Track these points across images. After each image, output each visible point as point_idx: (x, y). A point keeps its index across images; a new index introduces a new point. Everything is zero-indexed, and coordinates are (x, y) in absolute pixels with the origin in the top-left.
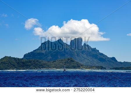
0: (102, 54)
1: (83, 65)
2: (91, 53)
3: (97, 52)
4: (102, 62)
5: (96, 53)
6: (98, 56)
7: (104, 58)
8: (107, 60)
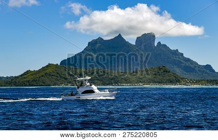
0: (189, 60)
1: (184, 78)
2: (170, 58)
3: (181, 57)
4: (189, 73)
5: (179, 58)
6: (182, 63)
7: (192, 66)
8: (197, 69)
